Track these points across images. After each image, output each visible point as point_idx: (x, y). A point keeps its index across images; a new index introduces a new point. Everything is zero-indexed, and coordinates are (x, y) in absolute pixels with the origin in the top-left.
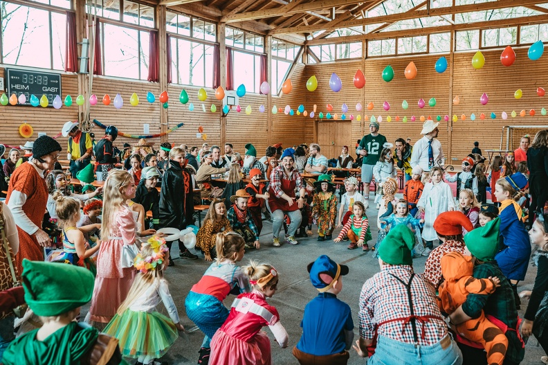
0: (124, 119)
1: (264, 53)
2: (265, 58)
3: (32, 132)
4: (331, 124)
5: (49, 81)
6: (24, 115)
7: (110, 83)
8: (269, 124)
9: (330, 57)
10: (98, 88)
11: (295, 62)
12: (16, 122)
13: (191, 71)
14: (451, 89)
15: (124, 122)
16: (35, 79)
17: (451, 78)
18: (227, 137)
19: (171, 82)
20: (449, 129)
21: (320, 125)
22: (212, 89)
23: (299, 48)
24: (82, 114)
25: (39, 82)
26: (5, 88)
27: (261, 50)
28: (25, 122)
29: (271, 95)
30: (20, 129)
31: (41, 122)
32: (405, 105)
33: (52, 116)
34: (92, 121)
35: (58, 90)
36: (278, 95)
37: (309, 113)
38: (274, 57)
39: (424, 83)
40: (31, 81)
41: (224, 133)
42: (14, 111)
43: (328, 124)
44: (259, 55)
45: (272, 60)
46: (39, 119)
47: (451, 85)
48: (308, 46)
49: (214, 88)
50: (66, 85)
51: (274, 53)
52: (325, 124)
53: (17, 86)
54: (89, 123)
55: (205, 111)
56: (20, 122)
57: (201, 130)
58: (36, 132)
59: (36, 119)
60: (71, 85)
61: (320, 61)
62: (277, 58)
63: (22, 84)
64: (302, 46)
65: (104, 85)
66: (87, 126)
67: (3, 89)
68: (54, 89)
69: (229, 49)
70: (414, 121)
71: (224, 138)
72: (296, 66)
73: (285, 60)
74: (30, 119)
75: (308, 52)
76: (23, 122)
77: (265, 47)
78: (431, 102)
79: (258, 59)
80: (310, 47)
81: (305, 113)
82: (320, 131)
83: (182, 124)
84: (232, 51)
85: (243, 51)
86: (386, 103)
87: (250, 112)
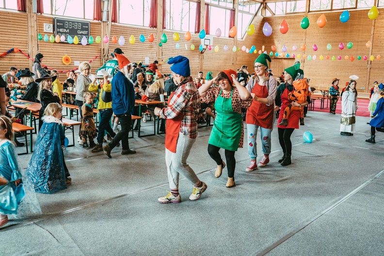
0: (132, 53)
1: (233, 8)
2: (233, 11)
3: (71, 61)
4: (280, 60)
5: (82, 27)
6: (66, 49)
7: (123, 28)
8: (235, 60)
9: (283, 11)
10: (114, 31)
11: (256, 15)
12: (60, 54)
13: (182, 20)
14: (372, 36)
15: (132, 55)
16: (73, 25)
17: (373, 27)
18: (204, 68)
19: (165, 28)
20: (369, 66)
22: (194, 34)
23: (260, 4)
24: (103, 49)
25: (76, 27)
26: (53, 31)
27: (231, 6)
28: (66, 54)
29: (237, 39)
30: (63, 59)
31: (76, 55)
32: (329, 47)
33: (84, 50)
34: (110, 54)
35: (88, 33)
36: (242, 39)
38: (240, 11)
39: (351, 31)
40: (70, 26)
41: (201, 65)
42: (59, 47)
43: (278, 60)
44: (229, 9)
45: (239, 13)
46: (75, 52)
47: (372, 33)
48: (266, 3)
49: (196, 32)
50: (93, 29)
51: (240, 8)
52: (276, 60)
53: (61, 30)
54: (108, 56)
55: (187, 49)
56: (62, 54)
58: (73, 61)
59: (73, 52)
60: (97, 30)
61: (274, 14)
62: (242, 12)
63: (64, 28)
64: (262, 3)
65: (119, 30)
66: (106, 57)
67: (52, 32)
68: (85, 32)
69: (207, 5)
70: (340, 59)
71: (201, 69)
72: (256, 18)
73: (248, 13)
74: (69, 52)
75: (265, 7)
76: (64, 54)
77: (234, 3)
78: (349, 45)
79: (229, 12)
80: (267, 4)
82: (272, 65)
84: (209, 6)
85: (218, 6)
86: (315, 45)
87: (218, 50)
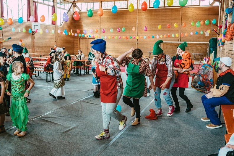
1: (54, 5)
2: (54, 8)
4: (86, 39)
8: (57, 39)
9: (86, 9)
11: (69, 10)
13: (18, 12)
14: (137, 25)
17: (137, 20)
18: (35, 45)
19: (4, 17)
20: (136, 42)
21: (81, 40)
22: (26, 22)
23: (71, 4)
27: (52, 4)
29: (57, 25)
32: (111, 30)
36: (61, 25)
37: (74, 34)
38: (58, 8)
39: (126, 22)
41: (33, 42)
44: (51, 6)
45: (58, 9)
47: (137, 23)
48: (75, 3)
49: (28, 21)
51: (58, 5)
52: (83, 39)
55: (20, 31)
57: (21, 41)
61: (81, 11)
62: (60, 8)
64: (73, 3)
69: (35, 2)
70: (120, 38)
71: (33, 45)
72: (69, 12)
73: (64, 9)
75: (75, 6)
77: (54, 2)
78: (123, 29)
79: (51, 8)
80: (76, 4)
81: (73, 34)
82: (81, 42)
83: (11, 38)
84: (37, 3)
85: (43, 4)
86: (103, 30)
87: (42, 33)
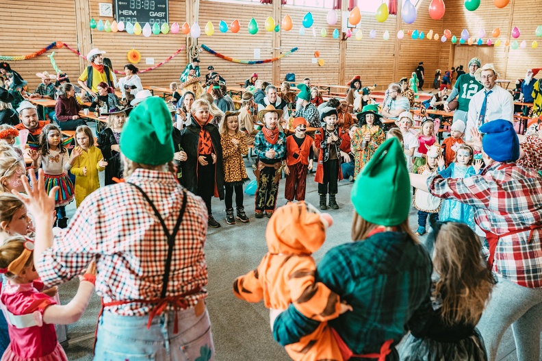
0: (234, 43)
3: (140, 58)
4: (470, 48)
5: (156, 6)
6: (132, 41)
7: (219, 6)
8: (397, 48)
10: (206, 11)
12: (125, 48)
15: (233, 46)
16: (142, 4)
18: (347, 63)
19: (285, 3)
21: (458, 49)
24: (190, 39)
25: (147, 7)
26: (114, 14)
28: (134, 48)
29: (401, 16)
30: (129, 55)
31: (148, 48)
32: (540, 31)
33: (159, 41)
34: (200, 46)
35: (166, 15)
37: (440, 37)
40: (138, 6)
41: (343, 58)
42: (123, 37)
43: (467, 48)
46: (147, 45)
49: (335, 8)
50: (174, 9)
52: (464, 48)
53: (125, 12)
54: (196, 49)
56: (128, 48)
57: (317, 55)
58: (144, 58)
59: (144, 45)
60: (179, 9)
63: (129, 9)
65: (213, 8)
66: (194, 51)
67: (112, 16)
68: (161, 14)
71: (343, 64)
74: (139, 44)
76: (131, 48)
81: (436, 37)
82: (457, 56)
83: (296, 49)
86: (516, 29)
87: (361, 37)
